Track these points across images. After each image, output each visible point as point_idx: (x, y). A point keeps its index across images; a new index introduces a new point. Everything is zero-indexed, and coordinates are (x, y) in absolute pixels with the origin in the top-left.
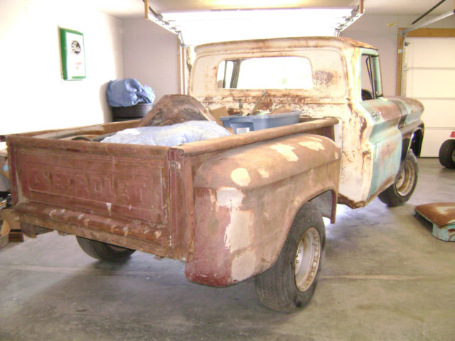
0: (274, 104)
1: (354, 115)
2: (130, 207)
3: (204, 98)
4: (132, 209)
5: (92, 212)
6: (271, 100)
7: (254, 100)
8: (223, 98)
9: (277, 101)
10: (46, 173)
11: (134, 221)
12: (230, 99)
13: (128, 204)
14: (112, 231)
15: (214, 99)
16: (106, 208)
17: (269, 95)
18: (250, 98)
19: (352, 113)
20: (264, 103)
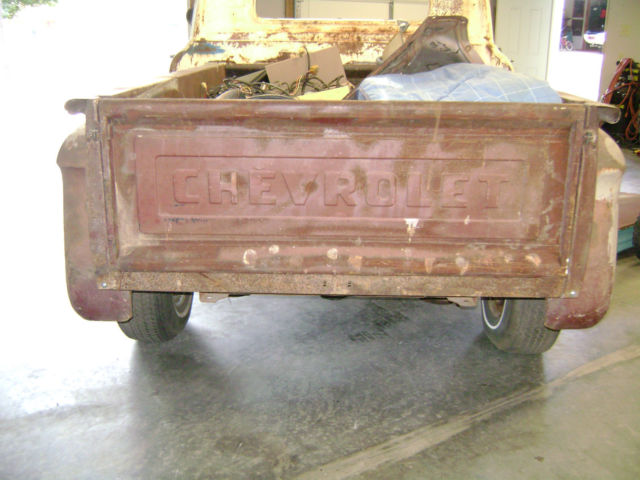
0: (366, 45)
1: (495, 61)
2: (467, 221)
3: (230, 35)
4: (470, 224)
5: (359, 241)
6: (359, 38)
7: (328, 39)
8: (269, 35)
9: (370, 41)
10: (228, 176)
11: (470, 245)
12: (284, 36)
13: (463, 215)
14: (428, 270)
15: (251, 38)
16: (403, 229)
17: (355, 30)
18: (321, 36)
19: (491, 59)
20: (346, 44)
